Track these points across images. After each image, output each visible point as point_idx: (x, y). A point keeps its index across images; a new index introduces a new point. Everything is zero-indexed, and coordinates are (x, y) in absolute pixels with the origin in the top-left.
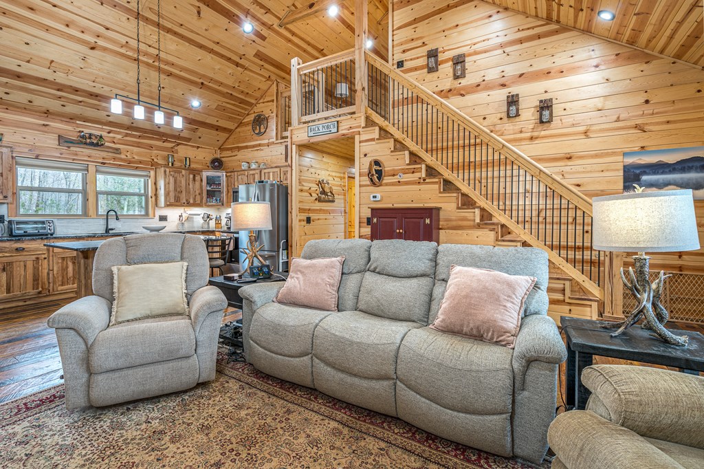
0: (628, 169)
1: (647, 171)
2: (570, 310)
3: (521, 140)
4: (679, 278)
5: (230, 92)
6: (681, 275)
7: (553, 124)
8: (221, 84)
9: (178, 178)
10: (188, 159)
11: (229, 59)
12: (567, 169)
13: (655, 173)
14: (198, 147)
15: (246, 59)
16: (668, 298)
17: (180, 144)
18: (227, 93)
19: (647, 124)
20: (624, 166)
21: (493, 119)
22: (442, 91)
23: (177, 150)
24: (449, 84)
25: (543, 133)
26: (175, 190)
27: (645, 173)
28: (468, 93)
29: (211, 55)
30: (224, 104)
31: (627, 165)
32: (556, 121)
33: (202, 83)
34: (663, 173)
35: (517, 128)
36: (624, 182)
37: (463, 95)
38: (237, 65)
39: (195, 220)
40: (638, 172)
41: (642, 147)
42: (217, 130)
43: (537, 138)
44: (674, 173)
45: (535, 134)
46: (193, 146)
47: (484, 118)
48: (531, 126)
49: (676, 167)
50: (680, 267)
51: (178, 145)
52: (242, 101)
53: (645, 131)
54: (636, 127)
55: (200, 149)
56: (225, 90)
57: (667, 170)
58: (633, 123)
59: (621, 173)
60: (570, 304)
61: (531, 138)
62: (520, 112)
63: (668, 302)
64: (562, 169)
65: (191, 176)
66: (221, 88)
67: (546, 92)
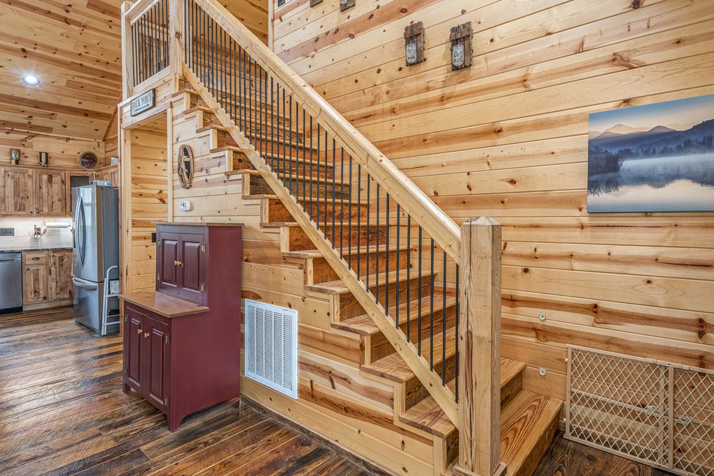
0: (596, 147)
1: (633, 149)
2: (403, 442)
3: (426, 103)
4: (696, 380)
5: (79, 62)
6: (702, 374)
7: (474, 70)
8: (56, 50)
9: (22, 179)
10: (44, 155)
11: (48, 13)
12: (495, 152)
13: (648, 154)
14: (68, 139)
15: (76, 12)
16: (670, 424)
17: (37, 135)
18: (72, 62)
19: (636, 51)
20: (590, 142)
21: (390, 71)
22: (327, 34)
23: (32, 143)
24: (336, 21)
25: (460, 88)
26: (16, 194)
27: (628, 154)
28: (358, 32)
29: (11, 7)
30: (76, 79)
31: (595, 140)
32: (479, 64)
33: (24, 50)
34: (665, 152)
35: (422, 83)
36: (590, 174)
37: (352, 36)
38: (67, 21)
39: (61, 233)
40: (614, 151)
41: (626, 101)
42: (86, 115)
43: (449, 98)
44: (686, 153)
45: (448, 90)
46: (59, 138)
47: (379, 71)
48: (441, 78)
49: (693, 138)
50: (701, 357)
51: (33, 137)
52: (104, 75)
53: (631, 68)
54: (614, 60)
55: (71, 141)
56: (69, 59)
57: (673, 146)
58: (607, 53)
59: (585, 157)
60: (402, 431)
61: (442, 99)
62: (427, 54)
63: (671, 428)
64: (487, 151)
65: (45, 177)
66: (57, 56)
67: (463, 12)
